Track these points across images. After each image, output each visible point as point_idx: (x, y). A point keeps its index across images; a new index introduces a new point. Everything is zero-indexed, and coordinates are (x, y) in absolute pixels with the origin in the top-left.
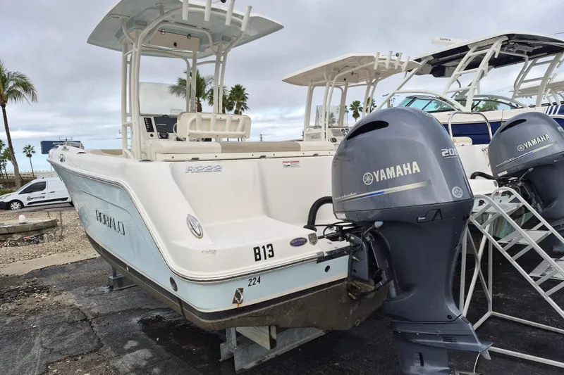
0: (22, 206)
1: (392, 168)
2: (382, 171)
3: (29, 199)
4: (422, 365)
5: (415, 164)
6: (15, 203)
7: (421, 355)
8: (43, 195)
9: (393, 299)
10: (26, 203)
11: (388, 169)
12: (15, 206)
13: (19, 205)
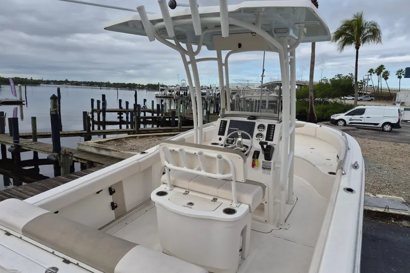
0: (345, 125)
3: (350, 120)
6: (341, 121)
8: (361, 119)
10: (348, 122)
12: (341, 123)
13: (343, 123)
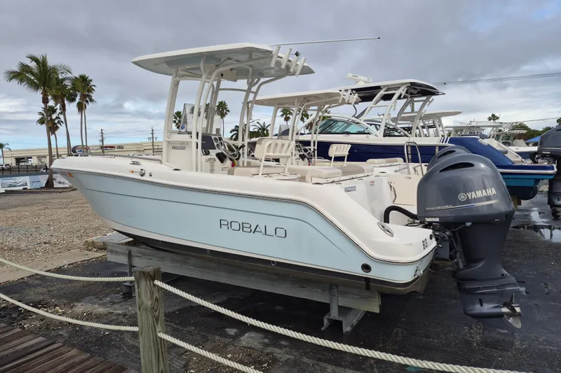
1: (480, 191)
2: (473, 193)
4: (482, 305)
5: (493, 189)
7: (480, 300)
9: (461, 270)
11: (477, 192)
